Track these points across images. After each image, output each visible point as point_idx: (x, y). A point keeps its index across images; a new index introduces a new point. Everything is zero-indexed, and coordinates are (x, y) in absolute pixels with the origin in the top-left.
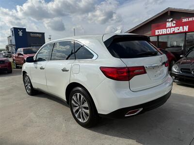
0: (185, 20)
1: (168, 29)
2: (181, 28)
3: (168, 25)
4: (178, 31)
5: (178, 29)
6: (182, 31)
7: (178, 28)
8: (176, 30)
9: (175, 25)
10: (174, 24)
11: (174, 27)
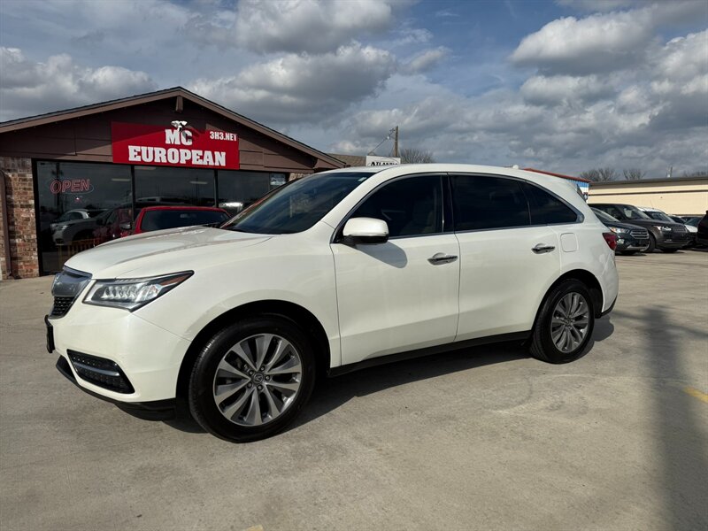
0: (215, 135)
1: (170, 150)
2: (208, 153)
3: (172, 136)
4: (200, 162)
5: (202, 157)
6: (211, 163)
7: (200, 153)
8: (195, 157)
9: (190, 143)
10: (188, 138)
11: (190, 148)
